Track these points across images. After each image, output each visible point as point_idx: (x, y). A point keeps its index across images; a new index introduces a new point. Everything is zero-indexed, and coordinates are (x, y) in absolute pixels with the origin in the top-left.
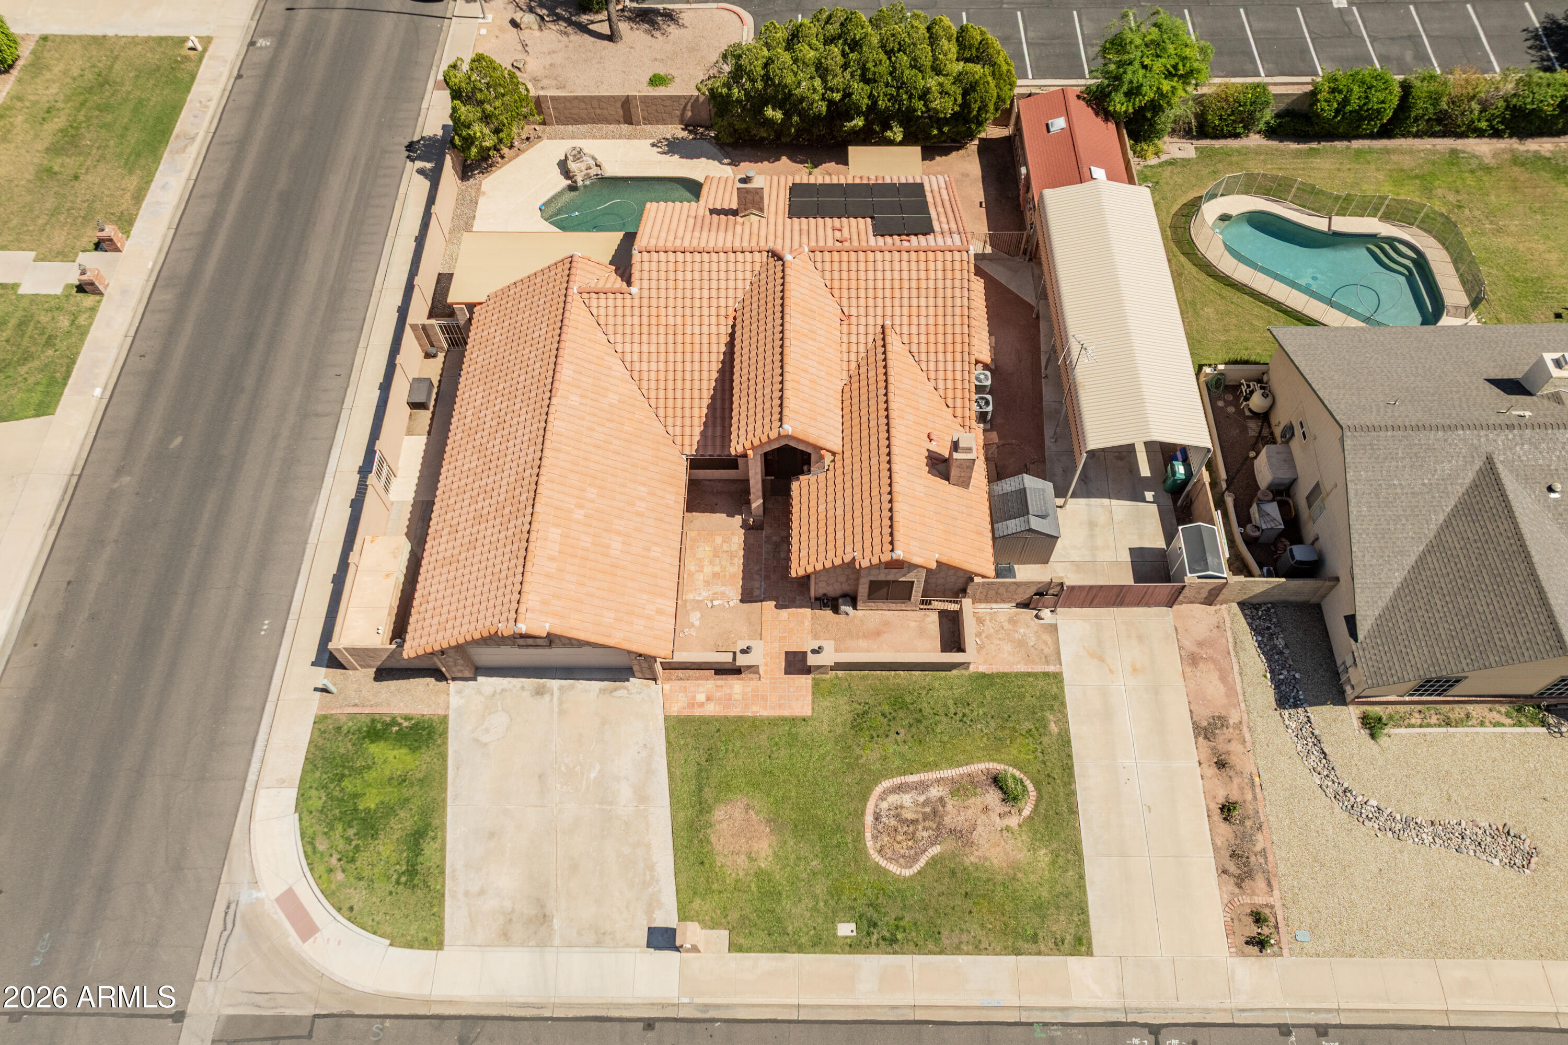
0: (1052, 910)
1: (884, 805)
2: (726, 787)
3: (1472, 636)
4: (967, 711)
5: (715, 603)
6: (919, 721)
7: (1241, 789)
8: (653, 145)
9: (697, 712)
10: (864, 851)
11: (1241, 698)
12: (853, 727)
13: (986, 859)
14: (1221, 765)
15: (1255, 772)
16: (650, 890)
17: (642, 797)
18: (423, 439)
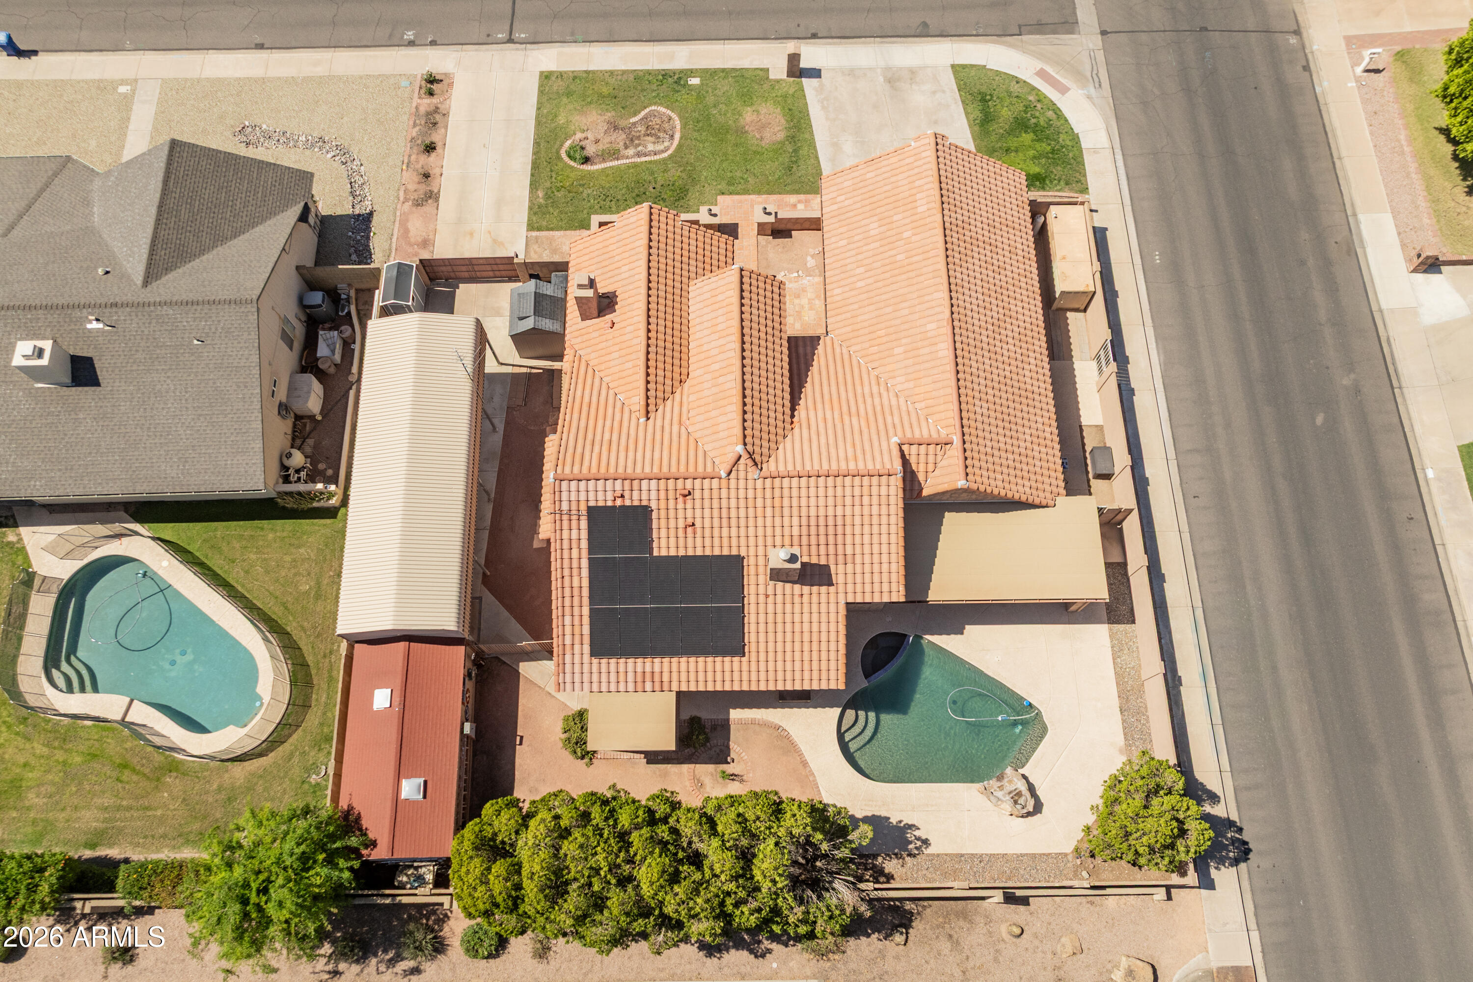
0: (561, 92)
1: (666, 144)
2: (778, 149)
3: (227, 174)
4: (602, 202)
5: (796, 274)
6: (638, 195)
7: (417, 162)
8: (926, 842)
9: (802, 197)
10: (681, 118)
11: (398, 219)
12: (687, 190)
13: (601, 115)
14: (427, 176)
15: (404, 172)
16: (823, 97)
17: (836, 146)
18: (1085, 421)
